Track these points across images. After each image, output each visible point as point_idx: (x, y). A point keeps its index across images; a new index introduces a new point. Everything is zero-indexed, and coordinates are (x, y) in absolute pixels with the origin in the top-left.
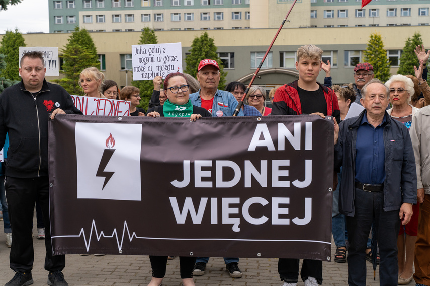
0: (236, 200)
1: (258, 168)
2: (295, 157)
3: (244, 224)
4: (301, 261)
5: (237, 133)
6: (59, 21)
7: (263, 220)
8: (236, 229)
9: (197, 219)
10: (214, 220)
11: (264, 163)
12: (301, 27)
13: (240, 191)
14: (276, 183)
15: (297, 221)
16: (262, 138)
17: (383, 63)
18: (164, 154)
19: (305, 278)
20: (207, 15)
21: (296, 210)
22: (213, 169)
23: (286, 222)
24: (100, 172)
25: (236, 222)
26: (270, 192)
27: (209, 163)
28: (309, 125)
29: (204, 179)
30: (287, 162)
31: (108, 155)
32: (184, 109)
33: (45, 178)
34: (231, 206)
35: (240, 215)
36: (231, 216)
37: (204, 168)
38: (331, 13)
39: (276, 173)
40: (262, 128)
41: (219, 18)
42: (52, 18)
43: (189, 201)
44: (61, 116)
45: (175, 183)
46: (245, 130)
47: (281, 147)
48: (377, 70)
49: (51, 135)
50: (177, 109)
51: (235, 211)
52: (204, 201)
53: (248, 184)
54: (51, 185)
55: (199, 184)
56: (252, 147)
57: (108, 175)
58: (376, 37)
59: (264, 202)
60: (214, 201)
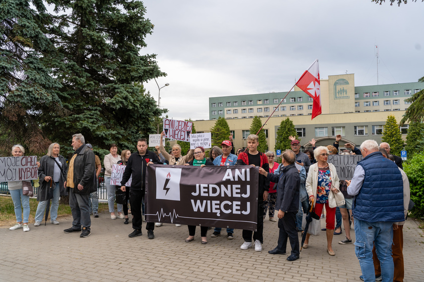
0: (218, 202)
1: (227, 188)
2: (242, 184)
3: (221, 213)
4: (253, 232)
5: (219, 173)
6: (214, 113)
7: (229, 211)
8: (218, 215)
9: (202, 210)
10: (209, 211)
11: (229, 186)
12: (345, 113)
13: (219, 198)
14: (235, 195)
15: (244, 212)
16: (228, 175)
17: (396, 132)
18: (189, 182)
19: (255, 240)
20: (294, 108)
21: (243, 207)
22: (208, 188)
23: (239, 213)
24: (165, 188)
25: (218, 211)
26: (232, 199)
27: (206, 186)
28: (248, 170)
29: (204, 192)
30: (239, 186)
31: (167, 181)
32: (201, 162)
33: (144, 191)
34: (216, 204)
35: (220, 209)
36: (216, 209)
37: (204, 188)
38: (368, 103)
39: (235, 191)
40: (229, 171)
41: (300, 109)
42: (211, 112)
43: (198, 201)
44: (151, 164)
45: (193, 194)
46: (222, 172)
47: (236, 179)
48: (393, 137)
49: (147, 172)
50: (198, 162)
51: (218, 207)
52: (205, 202)
53: (223, 195)
54: (146, 193)
55: (203, 194)
56: (224, 179)
57: (168, 189)
58: (391, 117)
59: (230, 203)
60: (209, 202)
